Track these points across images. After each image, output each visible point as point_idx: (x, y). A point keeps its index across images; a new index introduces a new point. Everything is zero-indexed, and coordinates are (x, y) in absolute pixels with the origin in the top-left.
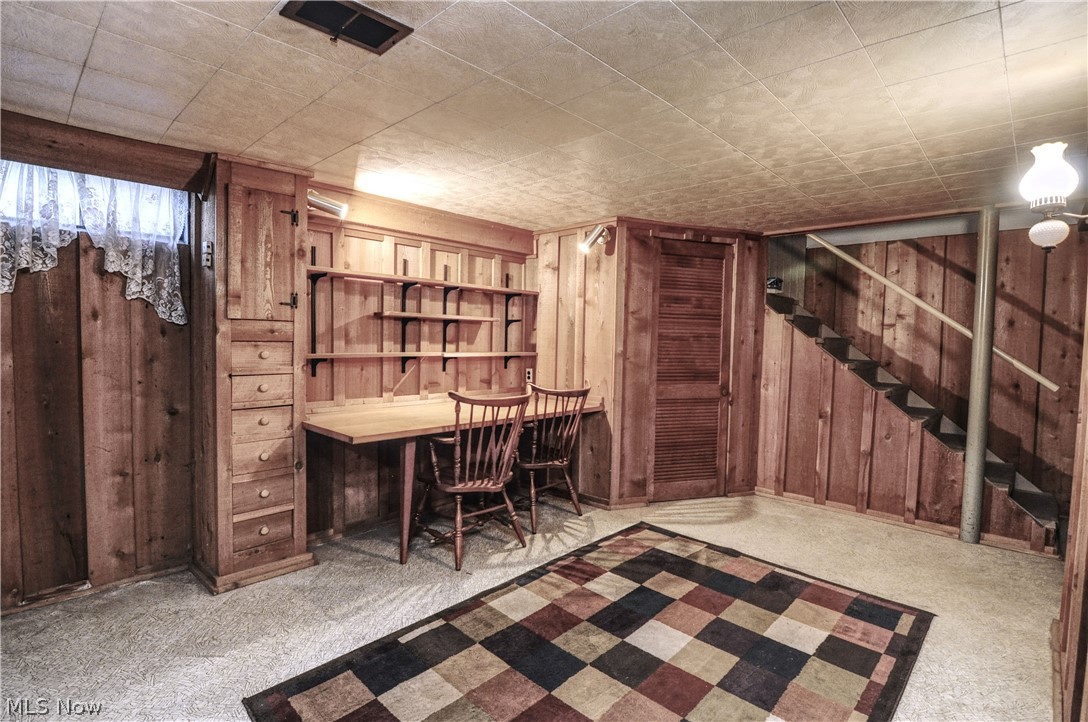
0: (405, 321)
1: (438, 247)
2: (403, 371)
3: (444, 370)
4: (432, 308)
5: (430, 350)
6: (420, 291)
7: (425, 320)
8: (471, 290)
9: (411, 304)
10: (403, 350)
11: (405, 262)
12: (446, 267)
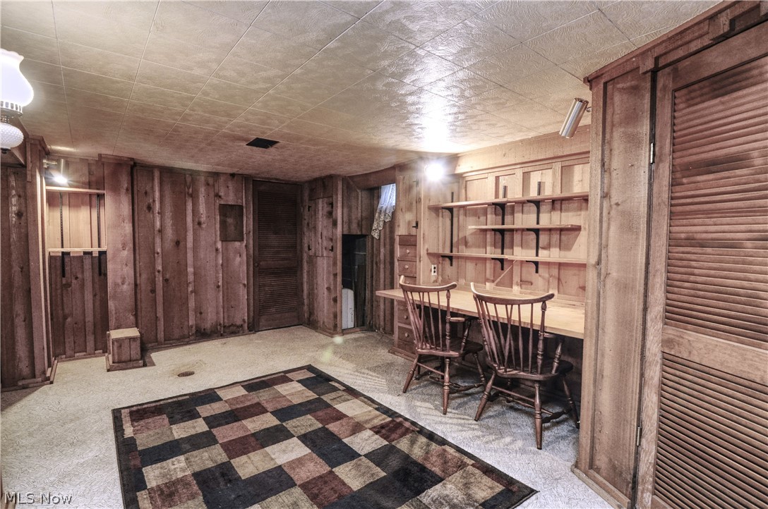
0: (502, 232)
1: (530, 169)
2: (502, 269)
3: (537, 272)
4: (525, 220)
5: (520, 253)
6: (513, 207)
7: (517, 230)
8: (569, 199)
9: (508, 218)
10: (502, 253)
11: (505, 188)
12: (540, 184)
